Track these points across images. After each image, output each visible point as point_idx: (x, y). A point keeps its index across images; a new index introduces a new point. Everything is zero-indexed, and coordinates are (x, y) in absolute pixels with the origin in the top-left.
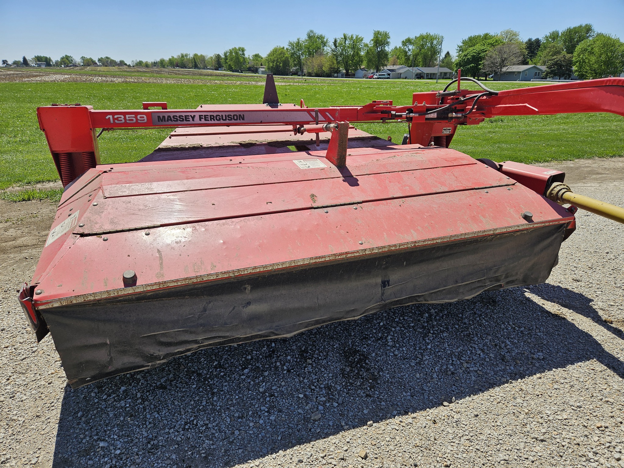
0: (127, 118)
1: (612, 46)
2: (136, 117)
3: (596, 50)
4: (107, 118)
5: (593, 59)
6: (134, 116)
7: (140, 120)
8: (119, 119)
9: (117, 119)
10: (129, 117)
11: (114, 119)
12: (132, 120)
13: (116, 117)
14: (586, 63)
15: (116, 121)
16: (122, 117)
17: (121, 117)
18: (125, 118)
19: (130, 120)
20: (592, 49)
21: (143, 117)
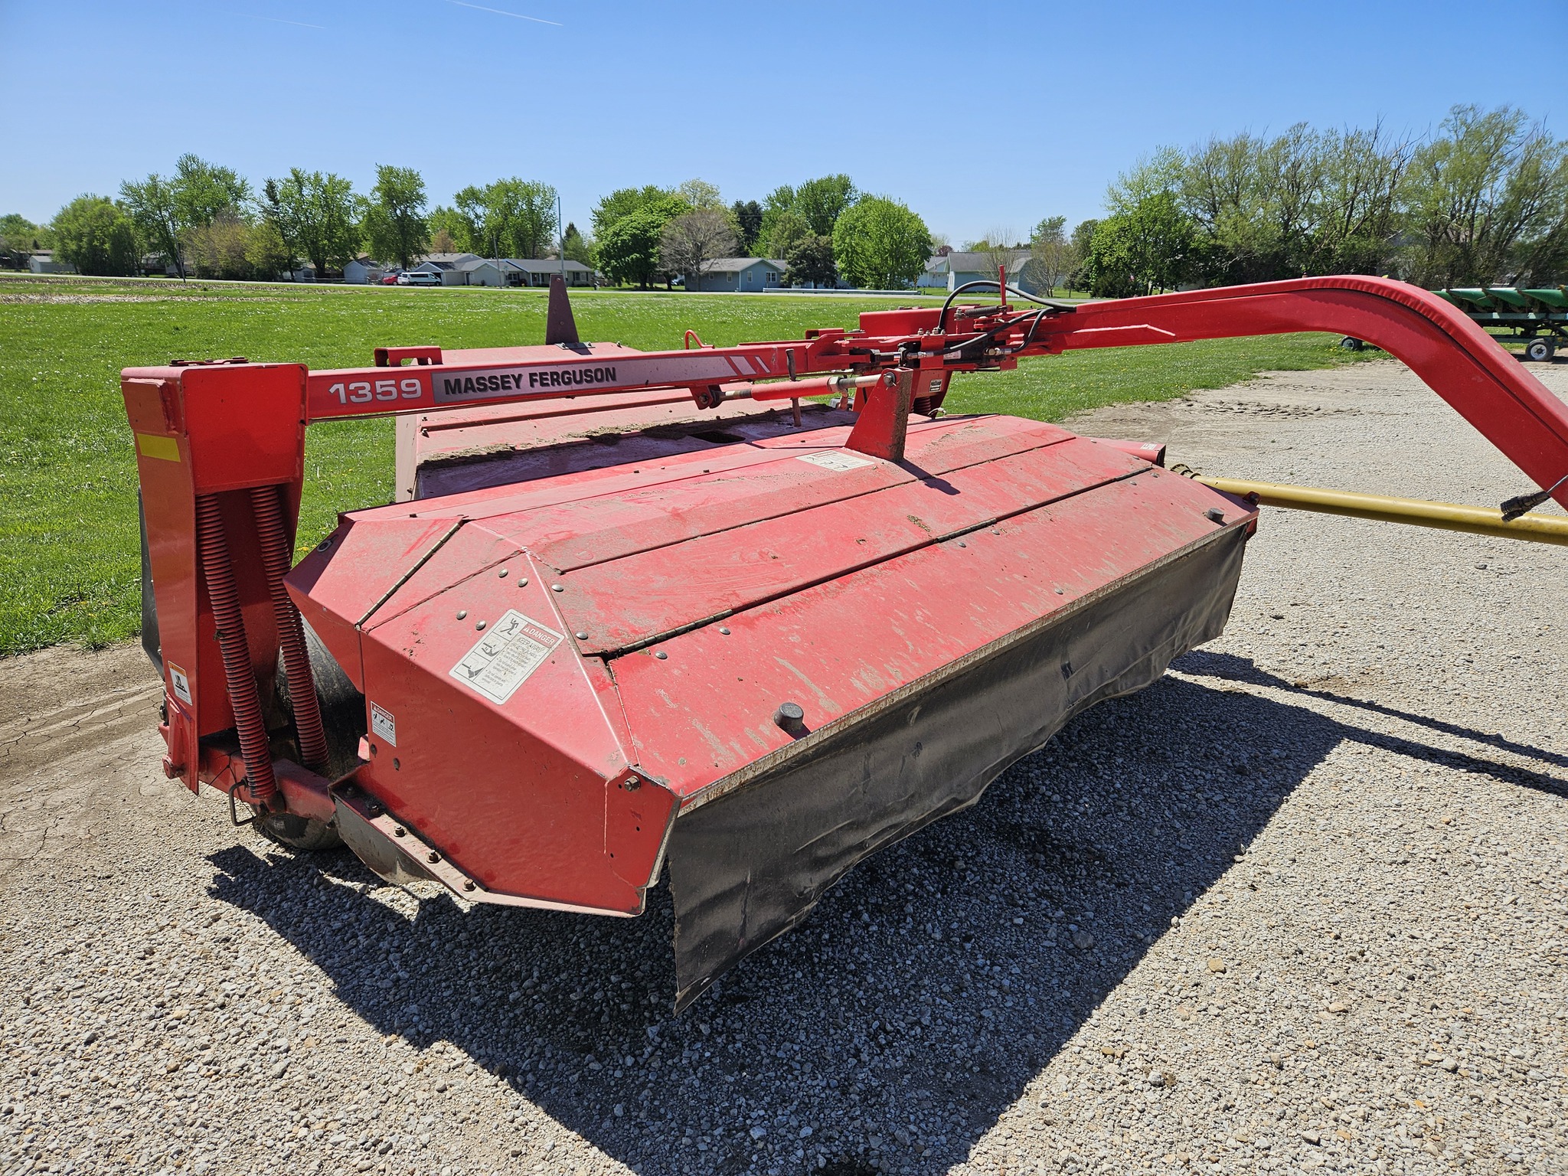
0: (379, 390)
1: (898, 221)
2: (398, 386)
3: (871, 227)
4: (332, 390)
5: (870, 246)
6: (393, 382)
7: (408, 393)
8: (360, 392)
9: (355, 392)
10: (382, 386)
11: (348, 393)
12: (390, 393)
13: (352, 386)
14: (857, 254)
15: (353, 398)
16: (367, 385)
17: (363, 388)
18: (373, 390)
19: (384, 393)
20: (864, 226)
21: (414, 385)
